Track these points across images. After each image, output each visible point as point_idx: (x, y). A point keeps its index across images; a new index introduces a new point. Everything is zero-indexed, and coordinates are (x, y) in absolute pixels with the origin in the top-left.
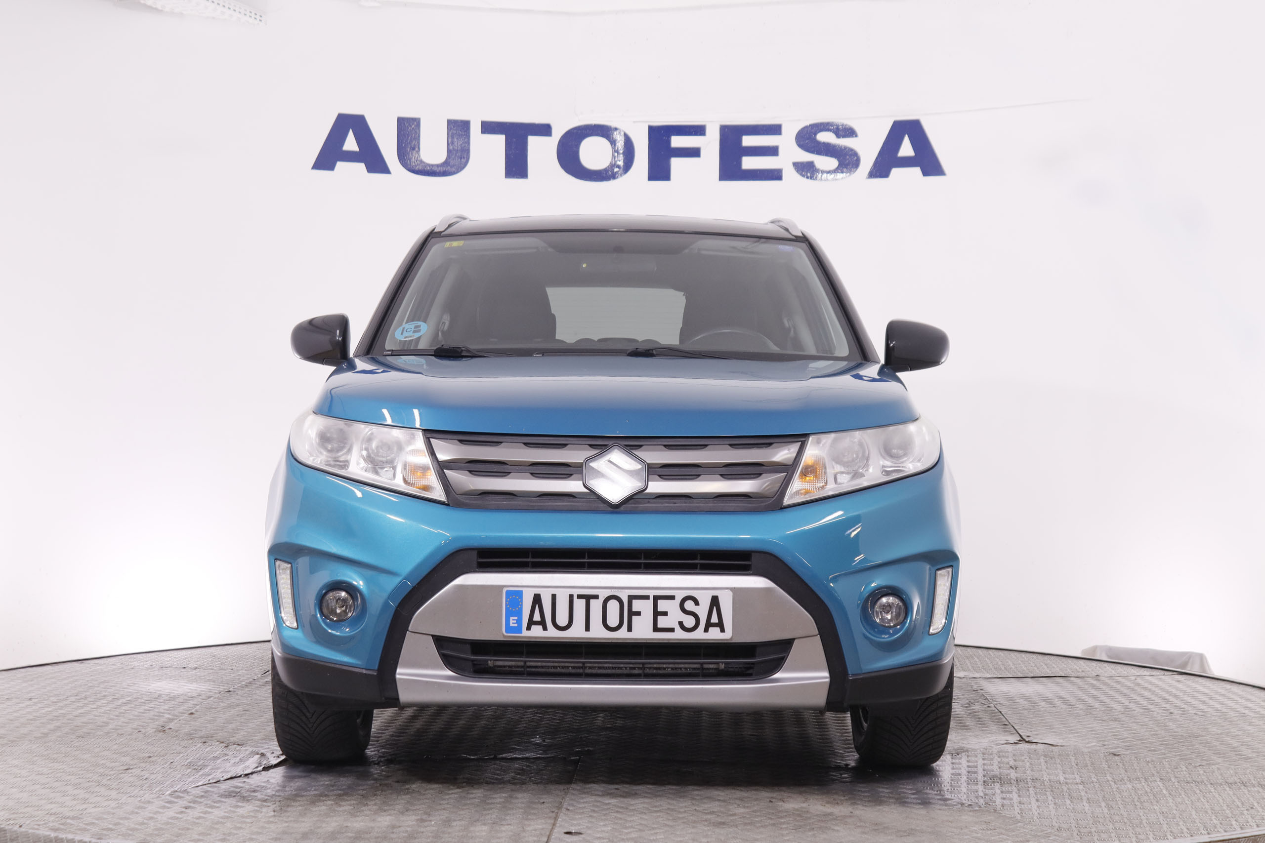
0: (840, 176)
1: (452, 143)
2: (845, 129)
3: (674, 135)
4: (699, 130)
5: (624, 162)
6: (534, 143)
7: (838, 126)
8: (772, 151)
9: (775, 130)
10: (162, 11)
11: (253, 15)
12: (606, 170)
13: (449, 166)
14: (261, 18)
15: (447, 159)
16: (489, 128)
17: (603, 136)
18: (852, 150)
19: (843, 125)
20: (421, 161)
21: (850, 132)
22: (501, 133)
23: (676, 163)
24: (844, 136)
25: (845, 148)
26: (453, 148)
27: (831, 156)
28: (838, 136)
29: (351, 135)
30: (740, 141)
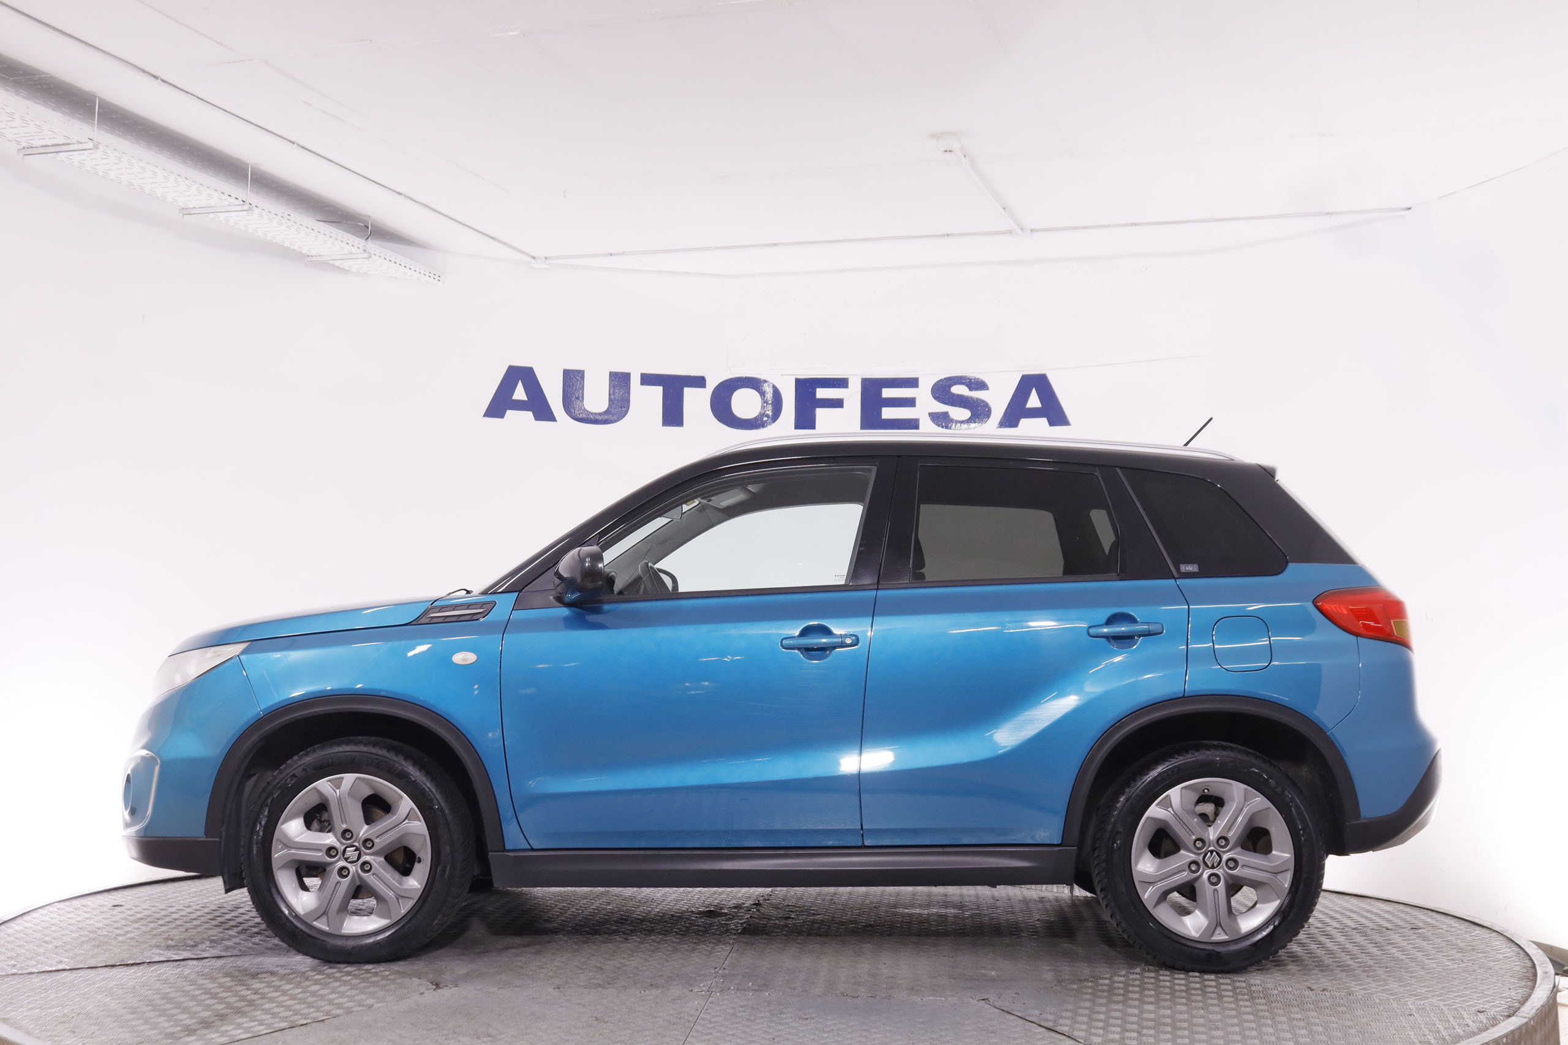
0: (971, 426)
1: (614, 393)
2: (978, 382)
3: (819, 387)
4: (842, 383)
5: (772, 412)
6: (689, 393)
7: (971, 380)
8: (910, 402)
9: (912, 383)
10: (348, 271)
11: (432, 275)
12: (756, 419)
13: (611, 414)
14: (439, 278)
15: (608, 408)
16: (648, 380)
17: (753, 388)
18: (984, 401)
19: (975, 379)
20: (585, 410)
21: (981, 385)
22: (659, 385)
23: (820, 412)
24: (976, 389)
25: (978, 399)
26: (615, 398)
27: (965, 407)
28: (970, 388)
29: (520, 386)
30: (880, 393)
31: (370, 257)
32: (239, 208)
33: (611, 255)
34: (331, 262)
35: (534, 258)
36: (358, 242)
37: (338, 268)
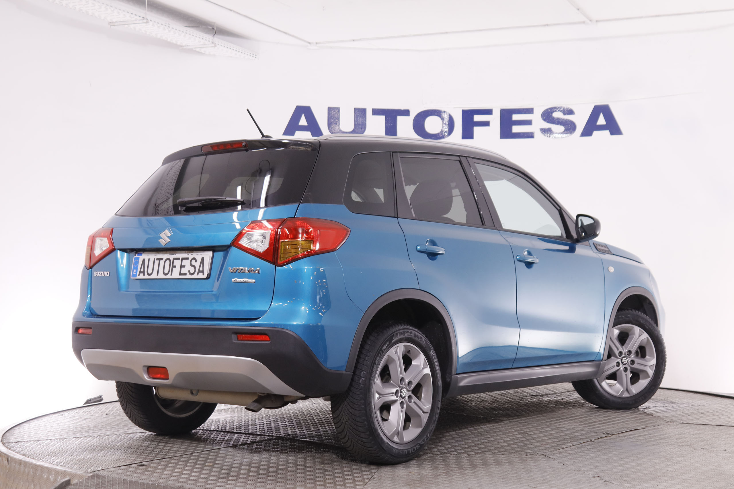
0: (564, 135)
1: (357, 120)
2: (568, 110)
3: (475, 115)
4: (489, 112)
5: (449, 129)
7: (564, 108)
8: (528, 123)
10: (204, 54)
11: (252, 55)
12: (439, 134)
13: (355, 132)
14: (256, 56)
15: (354, 129)
16: (376, 112)
17: (437, 115)
18: (572, 121)
19: (566, 108)
20: (340, 130)
21: (570, 112)
22: (383, 115)
23: (477, 130)
24: (568, 114)
25: (569, 120)
26: (358, 123)
27: (560, 125)
28: (565, 114)
29: (303, 117)
30: (511, 118)
31: (215, 46)
33: (353, 40)
34: (194, 49)
35: (309, 43)
36: (209, 37)
37: (198, 52)
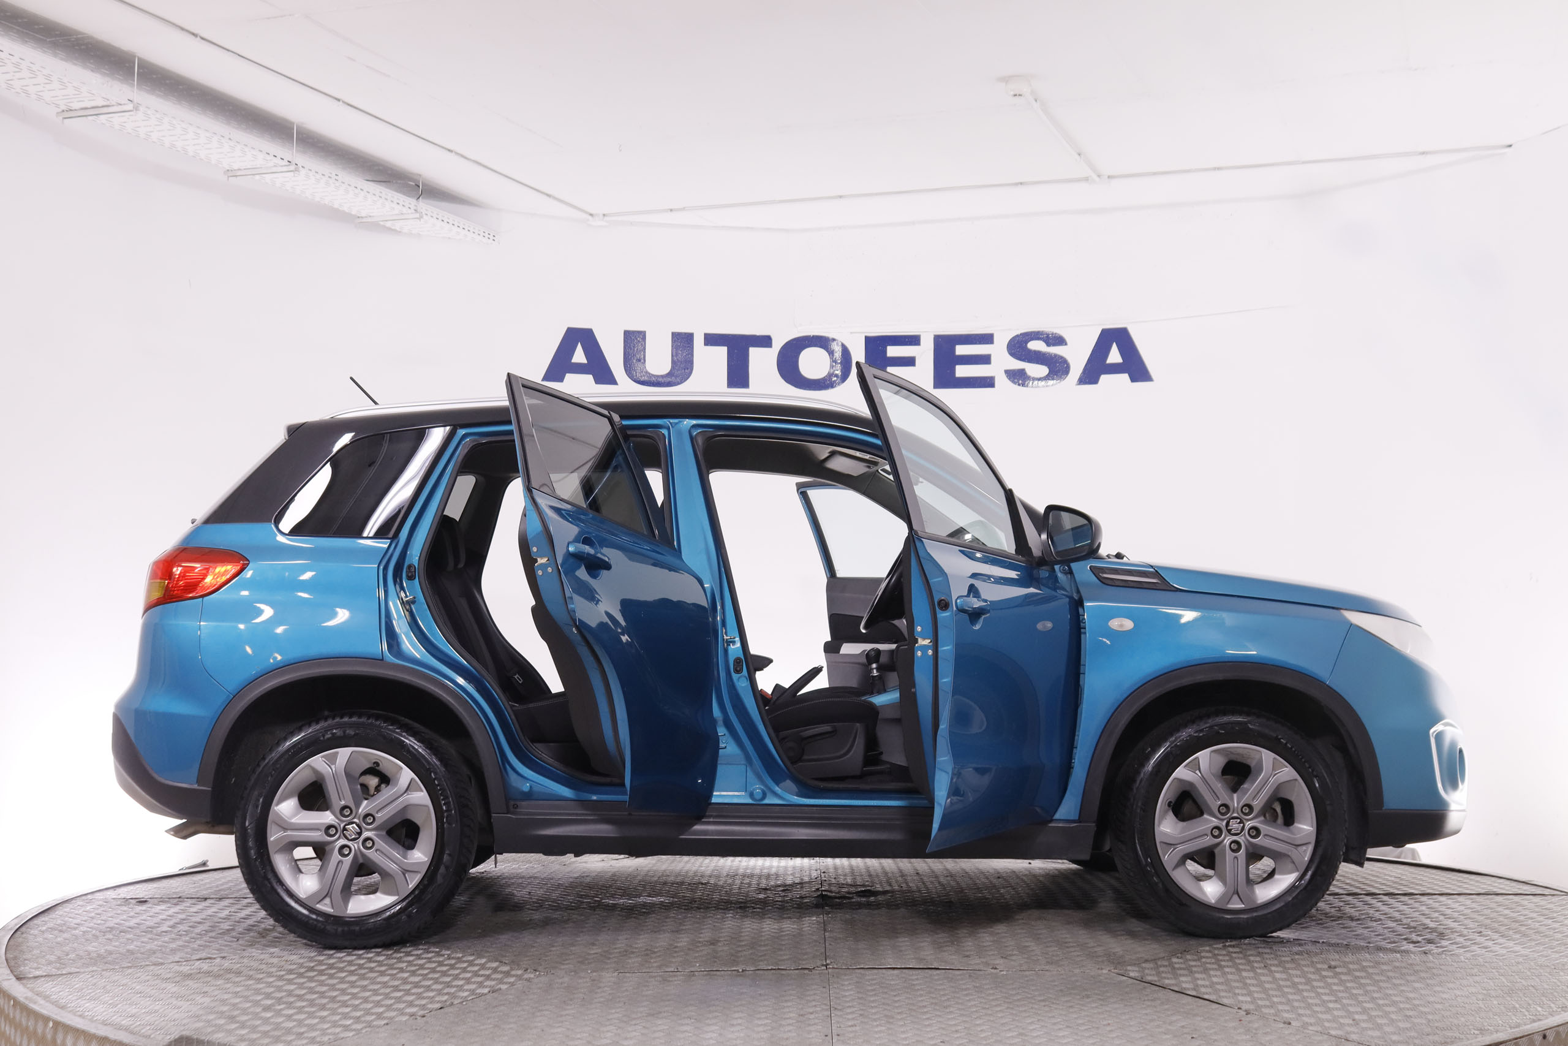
0: (1051, 382)
1: (677, 354)
2: (1055, 337)
3: (890, 345)
4: (914, 340)
5: (841, 371)
6: (754, 353)
7: (1048, 335)
8: (985, 360)
9: (987, 339)
10: (400, 232)
11: (486, 235)
12: (824, 379)
13: (673, 376)
14: (494, 238)
15: (670, 371)
16: (712, 340)
17: (821, 347)
18: (1062, 357)
19: (1052, 334)
20: (647, 372)
21: (1059, 341)
22: (724, 345)
24: (1054, 345)
25: (1056, 355)
26: (678, 359)
27: (1042, 364)
28: (1048, 344)
29: (579, 349)
30: (954, 350)
31: (421, 217)
32: (285, 169)
33: (671, 210)
34: (382, 223)
35: (591, 215)
36: (411, 201)
37: (390, 229)
